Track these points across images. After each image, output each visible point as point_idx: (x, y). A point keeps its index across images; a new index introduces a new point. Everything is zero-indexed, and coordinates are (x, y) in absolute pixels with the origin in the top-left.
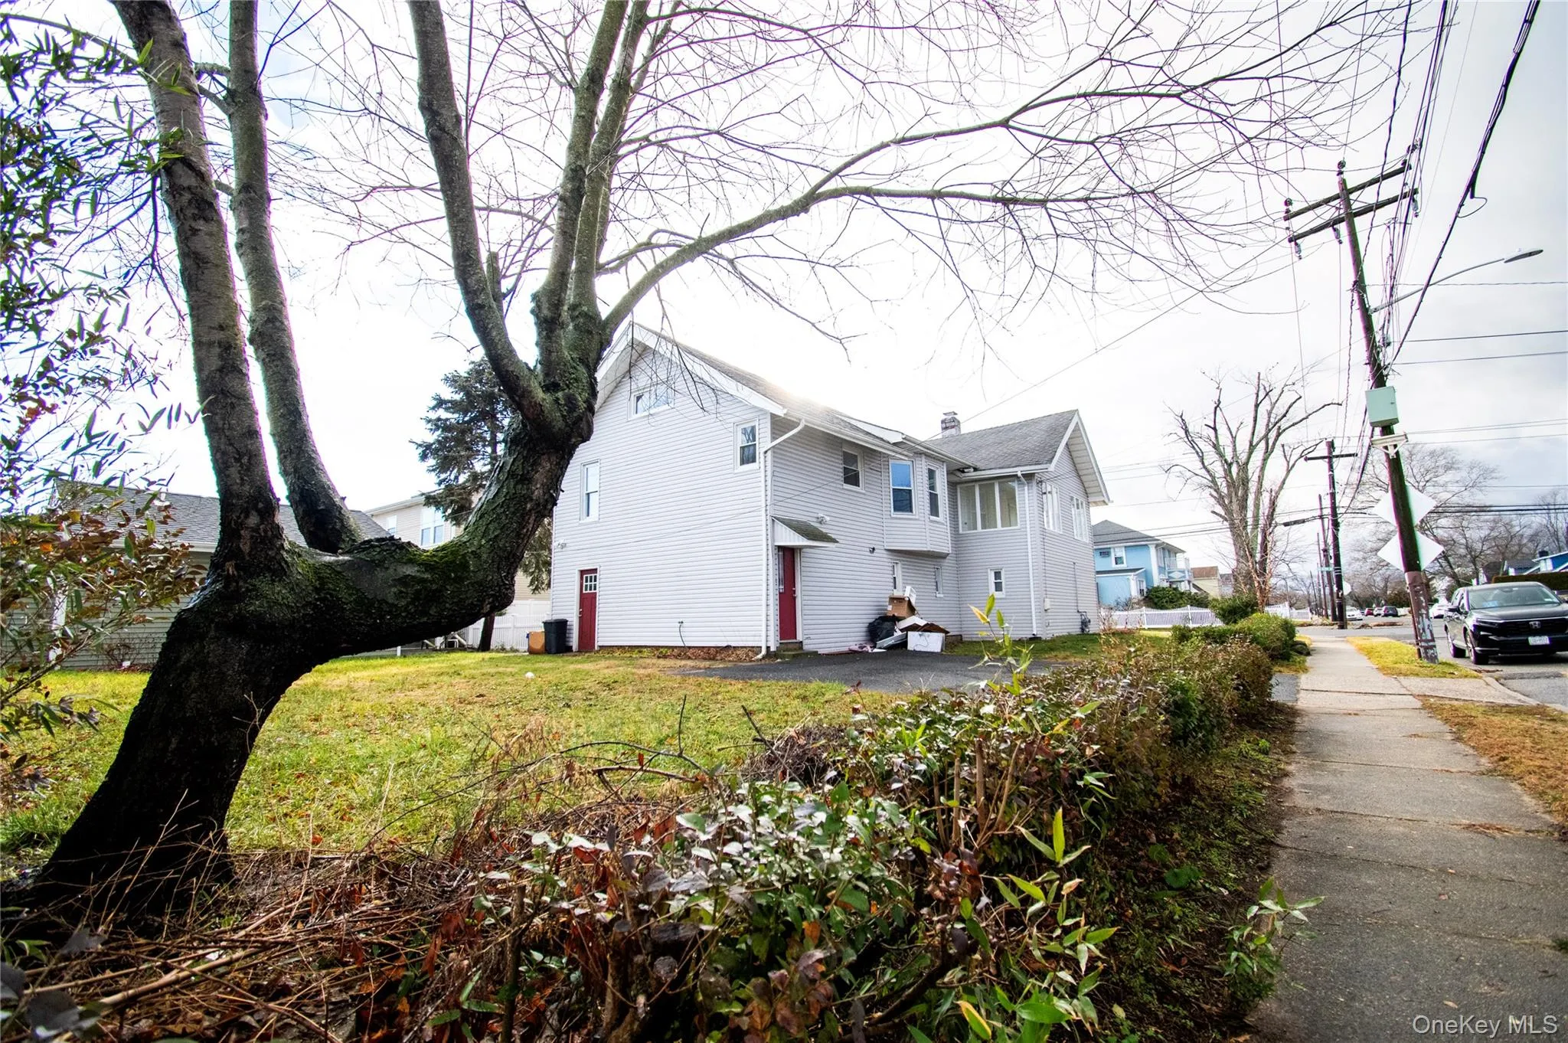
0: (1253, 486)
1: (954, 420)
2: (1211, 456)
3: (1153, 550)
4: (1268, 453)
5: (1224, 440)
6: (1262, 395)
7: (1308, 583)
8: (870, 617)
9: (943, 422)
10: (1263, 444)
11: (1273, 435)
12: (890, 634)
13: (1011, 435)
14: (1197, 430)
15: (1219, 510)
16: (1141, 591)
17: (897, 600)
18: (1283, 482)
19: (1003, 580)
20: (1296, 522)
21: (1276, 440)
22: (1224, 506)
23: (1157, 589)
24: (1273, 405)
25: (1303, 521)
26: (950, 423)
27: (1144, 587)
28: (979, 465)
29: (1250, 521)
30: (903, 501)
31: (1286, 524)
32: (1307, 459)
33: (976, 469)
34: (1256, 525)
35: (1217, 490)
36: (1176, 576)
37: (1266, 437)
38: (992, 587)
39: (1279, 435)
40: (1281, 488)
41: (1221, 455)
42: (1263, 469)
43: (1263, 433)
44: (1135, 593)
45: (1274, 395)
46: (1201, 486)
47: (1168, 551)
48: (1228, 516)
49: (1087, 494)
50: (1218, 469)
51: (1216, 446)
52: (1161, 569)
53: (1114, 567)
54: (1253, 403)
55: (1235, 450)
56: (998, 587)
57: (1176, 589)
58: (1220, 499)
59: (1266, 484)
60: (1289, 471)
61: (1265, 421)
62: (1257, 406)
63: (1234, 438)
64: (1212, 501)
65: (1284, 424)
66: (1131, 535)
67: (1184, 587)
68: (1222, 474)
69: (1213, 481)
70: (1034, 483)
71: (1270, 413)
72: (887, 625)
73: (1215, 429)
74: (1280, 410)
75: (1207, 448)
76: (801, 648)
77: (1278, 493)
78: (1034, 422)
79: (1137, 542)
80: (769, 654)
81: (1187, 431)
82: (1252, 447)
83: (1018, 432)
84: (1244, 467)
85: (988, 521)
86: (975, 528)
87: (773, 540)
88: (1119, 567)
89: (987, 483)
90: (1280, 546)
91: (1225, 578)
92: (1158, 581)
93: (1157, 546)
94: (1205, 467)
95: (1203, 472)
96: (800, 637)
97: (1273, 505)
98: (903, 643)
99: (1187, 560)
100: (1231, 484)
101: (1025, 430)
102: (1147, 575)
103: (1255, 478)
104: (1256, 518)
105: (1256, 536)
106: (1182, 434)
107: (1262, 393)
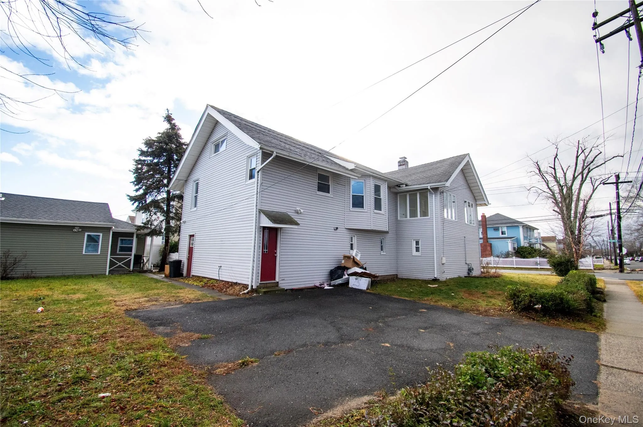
0: (575, 197)
1: (405, 161)
2: (552, 183)
3: (521, 229)
4: (583, 181)
5: (560, 174)
6: (580, 151)
7: (601, 243)
8: (332, 266)
9: (399, 162)
10: (580, 176)
11: (586, 172)
12: (340, 277)
13: (430, 168)
14: (546, 170)
15: (556, 209)
16: (514, 248)
17: (347, 258)
18: (591, 196)
19: (420, 246)
20: (598, 216)
21: (587, 174)
22: (558, 207)
23: (523, 248)
24: (586, 157)
25: (601, 216)
26: (403, 162)
27: (516, 246)
28: (409, 183)
29: (572, 215)
30: (358, 202)
31: (592, 217)
32: (604, 184)
33: (406, 185)
34: (575, 217)
35: (555, 199)
36: (533, 241)
37: (582, 173)
38: (414, 249)
39: (589, 172)
40: (590, 198)
41: (557, 182)
42: (580, 189)
43: (581, 170)
44: (510, 249)
45: (587, 152)
46: (548, 198)
47: (529, 229)
48: (561, 213)
49: (476, 200)
50: (556, 189)
51: (555, 178)
52: (525, 238)
53: (501, 236)
54: (575, 156)
55: (565, 179)
56: (417, 249)
57: (532, 248)
58: (557, 203)
59: (582, 196)
60: (594, 191)
61: (582, 165)
62: (577, 157)
63: (565, 174)
64: (553, 205)
65: (592, 166)
66: (509, 221)
67: (537, 246)
68: (558, 191)
69: (553, 194)
70: (439, 193)
71: (584, 161)
72: (340, 272)
73: (554, 169)
74: (590, 159)
75: (550, 179)
76: (277, 286)
77: (588, 201)
78: (444, 161)
79: (513, 224)
80: (253, 291)
81: (540, 170)
82: (574, 178)
83: (434, 166)
84: (570, 189)
85: (413, 214)
86: (406, 217)
87: (259, 223)
88: (504, 236)
89: (413, 193)
90: (589, 227)
91: (559, 242)
92: (524, 243)
93: (523, 226)
94: (549, 188)
95: (548, 190)
96: (277, 280)
97: (585, 207)
98: (347, 283)
99: (539, 233)
100: (563, 196)
101: (438, 165)
102: (518, 240)
103: (576, 193)
104: (576, 213)
105: (576, 223)
106: (537, 171)
107: (580, 150)
